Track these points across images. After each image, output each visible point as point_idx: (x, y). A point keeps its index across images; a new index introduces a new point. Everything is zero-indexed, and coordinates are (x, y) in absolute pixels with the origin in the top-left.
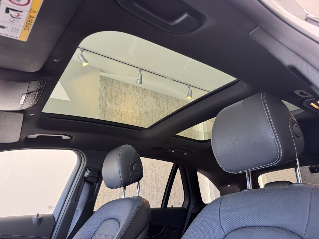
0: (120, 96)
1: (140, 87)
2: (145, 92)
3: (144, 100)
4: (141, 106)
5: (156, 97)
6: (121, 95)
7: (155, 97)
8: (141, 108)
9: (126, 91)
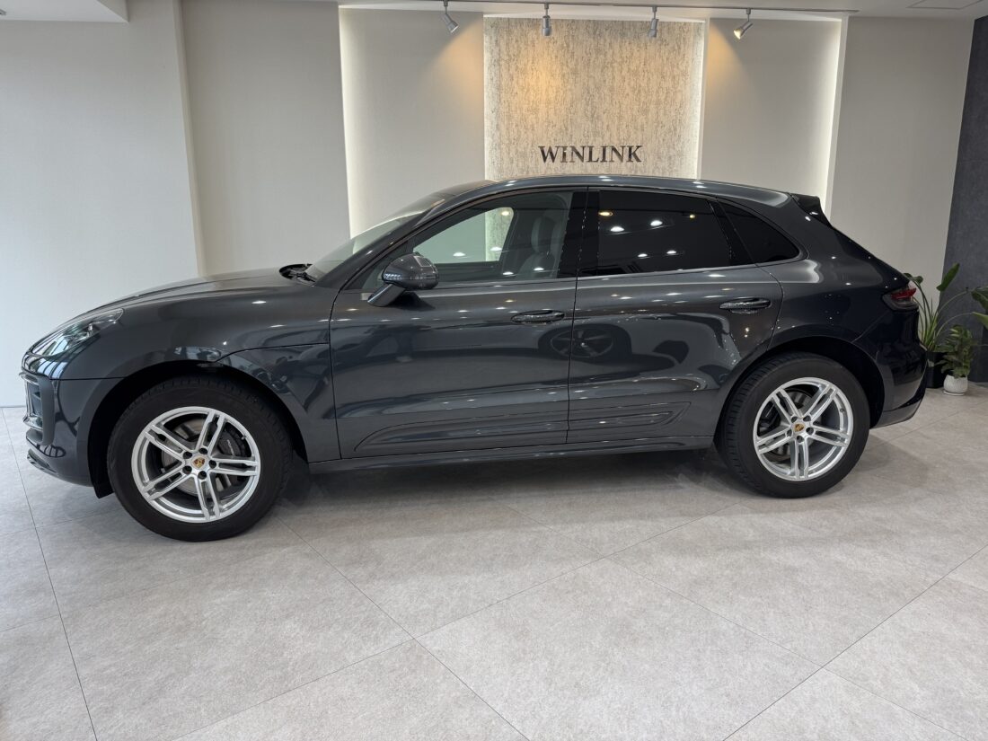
0: (523, 52)
1: (562, 20)
2: (574, 27)
3: (571, 46)
4: (565, 63)
5: (598, 33)
6: (526, 49)
7: (595, 33)
8: (565, 67)
9: (535, 36)
